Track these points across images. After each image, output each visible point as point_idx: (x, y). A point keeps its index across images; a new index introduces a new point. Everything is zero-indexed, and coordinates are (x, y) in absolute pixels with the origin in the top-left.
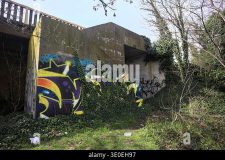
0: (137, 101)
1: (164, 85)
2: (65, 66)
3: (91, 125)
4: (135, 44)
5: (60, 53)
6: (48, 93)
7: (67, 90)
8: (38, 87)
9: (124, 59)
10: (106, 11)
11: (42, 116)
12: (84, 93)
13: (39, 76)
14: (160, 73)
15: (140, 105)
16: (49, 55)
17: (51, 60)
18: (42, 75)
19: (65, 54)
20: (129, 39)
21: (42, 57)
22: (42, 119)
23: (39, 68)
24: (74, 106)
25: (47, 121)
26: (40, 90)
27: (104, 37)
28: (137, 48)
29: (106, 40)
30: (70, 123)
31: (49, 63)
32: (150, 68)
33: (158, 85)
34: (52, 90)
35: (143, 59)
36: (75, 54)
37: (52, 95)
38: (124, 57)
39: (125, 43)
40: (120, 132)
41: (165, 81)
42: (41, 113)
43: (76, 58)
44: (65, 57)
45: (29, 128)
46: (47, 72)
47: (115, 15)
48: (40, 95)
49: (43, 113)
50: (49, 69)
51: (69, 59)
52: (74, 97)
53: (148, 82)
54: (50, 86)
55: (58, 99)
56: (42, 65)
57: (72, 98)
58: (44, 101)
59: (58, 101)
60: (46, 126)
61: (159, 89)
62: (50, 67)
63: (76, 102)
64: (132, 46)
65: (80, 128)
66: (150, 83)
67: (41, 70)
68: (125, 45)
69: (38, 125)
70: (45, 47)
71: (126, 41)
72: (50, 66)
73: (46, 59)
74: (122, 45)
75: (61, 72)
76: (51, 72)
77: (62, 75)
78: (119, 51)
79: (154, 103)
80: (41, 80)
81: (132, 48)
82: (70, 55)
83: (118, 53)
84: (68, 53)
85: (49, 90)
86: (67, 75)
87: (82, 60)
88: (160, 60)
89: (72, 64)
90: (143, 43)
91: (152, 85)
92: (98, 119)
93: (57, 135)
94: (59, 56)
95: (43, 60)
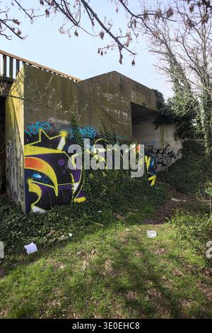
0: (150, 179)
1: (180, 156)
2: (60, 138)
3: (100, 219)
4: (144, 101)
5: (53, 120)
6: (40, 177)
7: (64, 172)
8: (25, 170)
9: (131, 122)
10: (121, 56)
11: (35, 209)
12: (86, 174)
13: (25, 154)
14: (176, 140)
15: (153, 183)
16: (37, 123)
17: (41, 130)
18: (30, 153)
19: (60, 121)
20: (137, 95)
21: (29, 127)
22: (36, 214)
23: (26, 143)
24: (74, 192)
25: (42, 217)
26: (29, 174)
27: (105, 92)
28: (147, 106)
29: (109, 97)
30: (73, 217)
31: (38, 135)
32: (162, 133)
33: (171, 155)
34: (44, 172)
35: (153, 121)
36: (73, 120)
37: (46, 179)
38: (130, 119)
39: (133, 101)
40: (139, 230)
41: (182, 151)
42: (32, 205)
43: (74, 126)
44: (60, 125)
45: (20, 229)
46: (37, 148)
47: (133, 63)
48: (30, 181)
49: (35, 205)
50: (39, 143)
51: (64, 127)
52: (73, 180)
53: (158, 151)
54: (41, 167)
55: (53, 185)
56: (29, 139)
57: (71, 181)
58: (35, 188)
59: (53, 187)
60: (42, 224)
61: (173, 160)
62: (40, 141)
63: (76, 186)
64: (141, 104)
65: (87, 224)
66: (161, 152)
67: (28, 145)
68: (132, 103)
69: (32, 224)
70: (31, 111)
71: (134, 97)
72: (40, 138)
73: (34, 130)
74: (128, 104)
75: (55, 147)
76: (42, 148)
77: (56, 151)
78: (125, 112)
79: (168, 180)
80: (29, 159)
81: (141, 107)
82: (66, 122)
83: (124, 114)
84: (63, 119)
85: (41, 174)
86: (63, 150)
87: (83, 128)
88: (177, 123)
89: (69, 135)
90: (154, 99)
91: (164, 154)
92: (107, 208)
93: (59, 239)
94: (52, 125)
95: (29, 131)
